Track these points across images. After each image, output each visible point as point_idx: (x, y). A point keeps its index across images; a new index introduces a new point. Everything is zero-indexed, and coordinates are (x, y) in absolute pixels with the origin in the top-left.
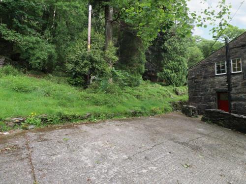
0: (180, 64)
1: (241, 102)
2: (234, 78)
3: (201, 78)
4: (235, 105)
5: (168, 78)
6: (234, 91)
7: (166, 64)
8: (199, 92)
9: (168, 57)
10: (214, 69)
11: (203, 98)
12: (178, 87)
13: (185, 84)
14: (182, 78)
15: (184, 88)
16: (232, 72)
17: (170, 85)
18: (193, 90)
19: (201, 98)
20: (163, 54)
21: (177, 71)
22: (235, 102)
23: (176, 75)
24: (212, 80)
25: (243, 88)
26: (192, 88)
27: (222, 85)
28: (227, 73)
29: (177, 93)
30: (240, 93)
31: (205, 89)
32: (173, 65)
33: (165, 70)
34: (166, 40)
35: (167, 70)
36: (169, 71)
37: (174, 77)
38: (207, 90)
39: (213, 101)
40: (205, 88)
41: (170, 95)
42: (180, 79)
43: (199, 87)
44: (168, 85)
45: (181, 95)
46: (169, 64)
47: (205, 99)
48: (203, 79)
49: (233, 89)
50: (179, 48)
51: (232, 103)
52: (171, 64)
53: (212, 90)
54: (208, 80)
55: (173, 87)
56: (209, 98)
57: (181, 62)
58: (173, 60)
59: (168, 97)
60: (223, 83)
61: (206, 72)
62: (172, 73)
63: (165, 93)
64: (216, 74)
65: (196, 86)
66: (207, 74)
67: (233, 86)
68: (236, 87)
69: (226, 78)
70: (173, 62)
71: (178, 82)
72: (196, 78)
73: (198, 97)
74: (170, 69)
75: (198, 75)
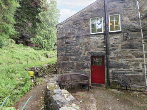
0: (50, 33)
1: (120, 69)
2: (112, 38)
3: (74, 37)
4: (113, 73)
5: (40, 43)
6: (112, 55)
7: (39, 32)
8: (71, 55)
9: (41, 26)
10: (88, 26)
11: (75, 64)
12: (48, 51)
13: (54, 50)
14: (51, 44)
15: (53, 52)
16: (110, 31)
17: (42, 49)
18: (63, 53)
19: (73, 63)
20: (37, 24)
21: (48, 39)
22: (114, 69)
23: (47, 42)
24: (86, 40)
25: (123, 51)
26: (62, 50)
27: (99, 47)
28: (104, 32)
29: (47, 57)
30: (120, 57)
31: (78, 53)
32: (45, 33)
33: (37, 36)
34: (40, 12)
35: (39, 36)
36: (41, 38)
37: (45, 43)
38: (81, 54)
39: (88, 68)
40: (78, 51)
41: (40, 58)
42: (50, 45)
43: (70, 49)
44: (40, 50)
45: (50, 58)
46: (42, 32)
47: (78, 65)
48: (75, 39)
49: (112, 52)
50: (50, 20)
51: (111, 71)
52: (43, 32)
53: (86, 53)
54: (81, 41)
55: (45, 51)
56: (83, 64)
57: (51, 32)
58: (45, 29)
59: (37, 60)
60: (100, 44)
61: (79, 29)
62: (44, 39)
63: (35, 56)
64: (91, 33)
65: (66, 48)
66: (80, 32)
67: (111, 48)
68: (115, 49)
69: (103, 38)
70: (45, 31)
71: (49, 47)
72: (67, 38)
73: (69, 63)
74: (42, 36)
75: (69, 34)
